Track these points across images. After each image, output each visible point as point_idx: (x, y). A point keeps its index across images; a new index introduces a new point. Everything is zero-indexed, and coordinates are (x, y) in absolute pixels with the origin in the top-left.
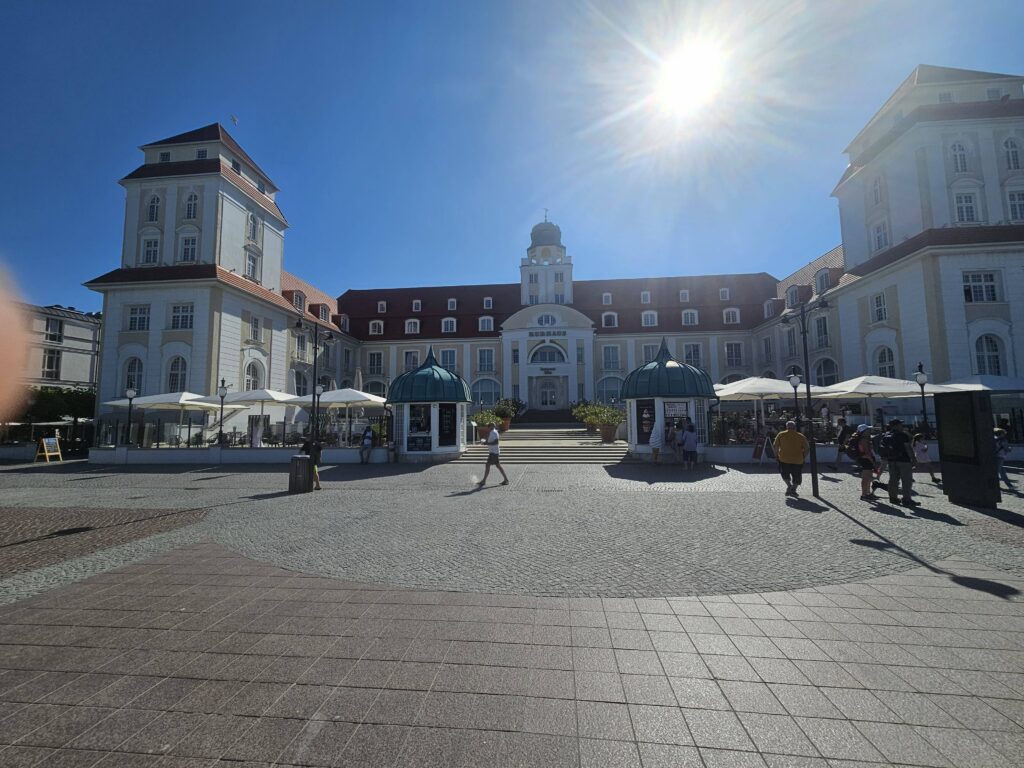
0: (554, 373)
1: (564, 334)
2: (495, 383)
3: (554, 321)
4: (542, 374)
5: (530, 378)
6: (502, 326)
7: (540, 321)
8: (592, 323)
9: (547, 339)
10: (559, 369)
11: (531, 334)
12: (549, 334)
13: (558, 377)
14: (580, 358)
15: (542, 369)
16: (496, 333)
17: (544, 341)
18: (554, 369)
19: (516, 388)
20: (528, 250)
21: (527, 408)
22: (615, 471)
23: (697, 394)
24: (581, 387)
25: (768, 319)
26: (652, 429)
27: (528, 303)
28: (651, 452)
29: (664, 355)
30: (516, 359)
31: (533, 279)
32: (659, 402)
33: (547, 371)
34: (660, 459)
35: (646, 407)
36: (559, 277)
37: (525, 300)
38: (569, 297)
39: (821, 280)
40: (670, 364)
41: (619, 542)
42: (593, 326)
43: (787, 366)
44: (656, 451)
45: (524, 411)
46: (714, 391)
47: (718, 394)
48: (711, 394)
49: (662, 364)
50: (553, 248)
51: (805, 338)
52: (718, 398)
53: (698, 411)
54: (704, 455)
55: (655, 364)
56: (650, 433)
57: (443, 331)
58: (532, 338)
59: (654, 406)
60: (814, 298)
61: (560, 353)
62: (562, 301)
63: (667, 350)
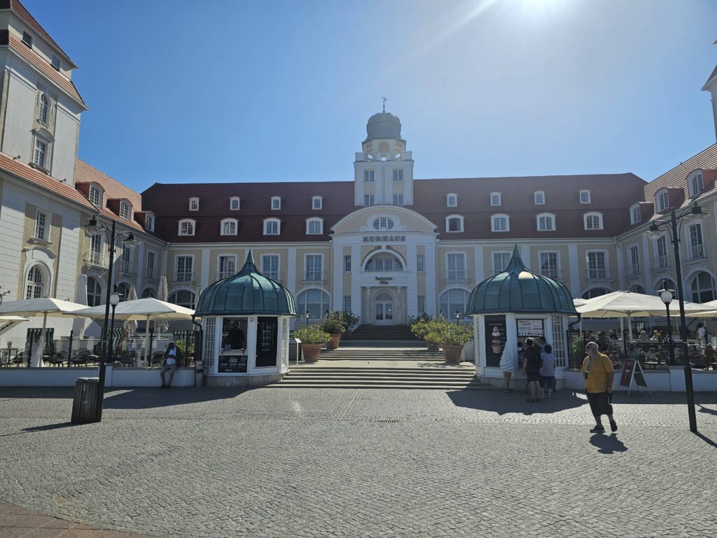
0: (391, 284)
1: (403, 239)
2: (323, 292)
3: (391, 224)
4: (377, 284)
5: (364, 289)
6: (332, 229)
7: (376, 225)
8: (436, 227)
9: (384, 244)
10: (397, 278)
11: (365, 239)
12: (385, 239)
13: (395, 288)
14: (421, 267)
15: (377, 279)
16: (326, 236)
17: (379, 247)
18: (391, 279)
19: (347, 299)
20: (363, 143)
21: (360, 323)
22: (459, 399)
23: (554, 310)
24: (421, 299)
25: (636, 225)
26: (502, 349)
27: (363, 204)
28: (502, 376)
29: (516, 264)
30: (348, 266)
31: (369, 176)
32: (510, 319)
33: (383, 280)
34: (512, 385)
35: (495, 324)
36: (398, 175)
37: (359, 200)
38: (408, 198)
39: (694, 181)
40: (524, 275)
41: (465, 485)
42: (435, 231)
43: (658, 279)
44: (508, 375)
45: (355, 327)
46: (574, 307)
47: (578, 310)
48: (571, 310)
49: (514, 275)
50: (391, 142)
51: (676, 248)
52: (579, 314)
53: (557, 328)
54: (564, 380)
55: (506, 274)
56: (501, 354)
57: (265, 233)
58: (366, 244)
59: (505, 322)
60: (687, 203)
61: (397, 260)
62: (401, 201)
63: (520, 260)
